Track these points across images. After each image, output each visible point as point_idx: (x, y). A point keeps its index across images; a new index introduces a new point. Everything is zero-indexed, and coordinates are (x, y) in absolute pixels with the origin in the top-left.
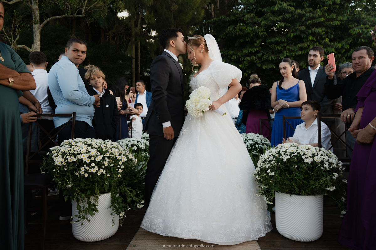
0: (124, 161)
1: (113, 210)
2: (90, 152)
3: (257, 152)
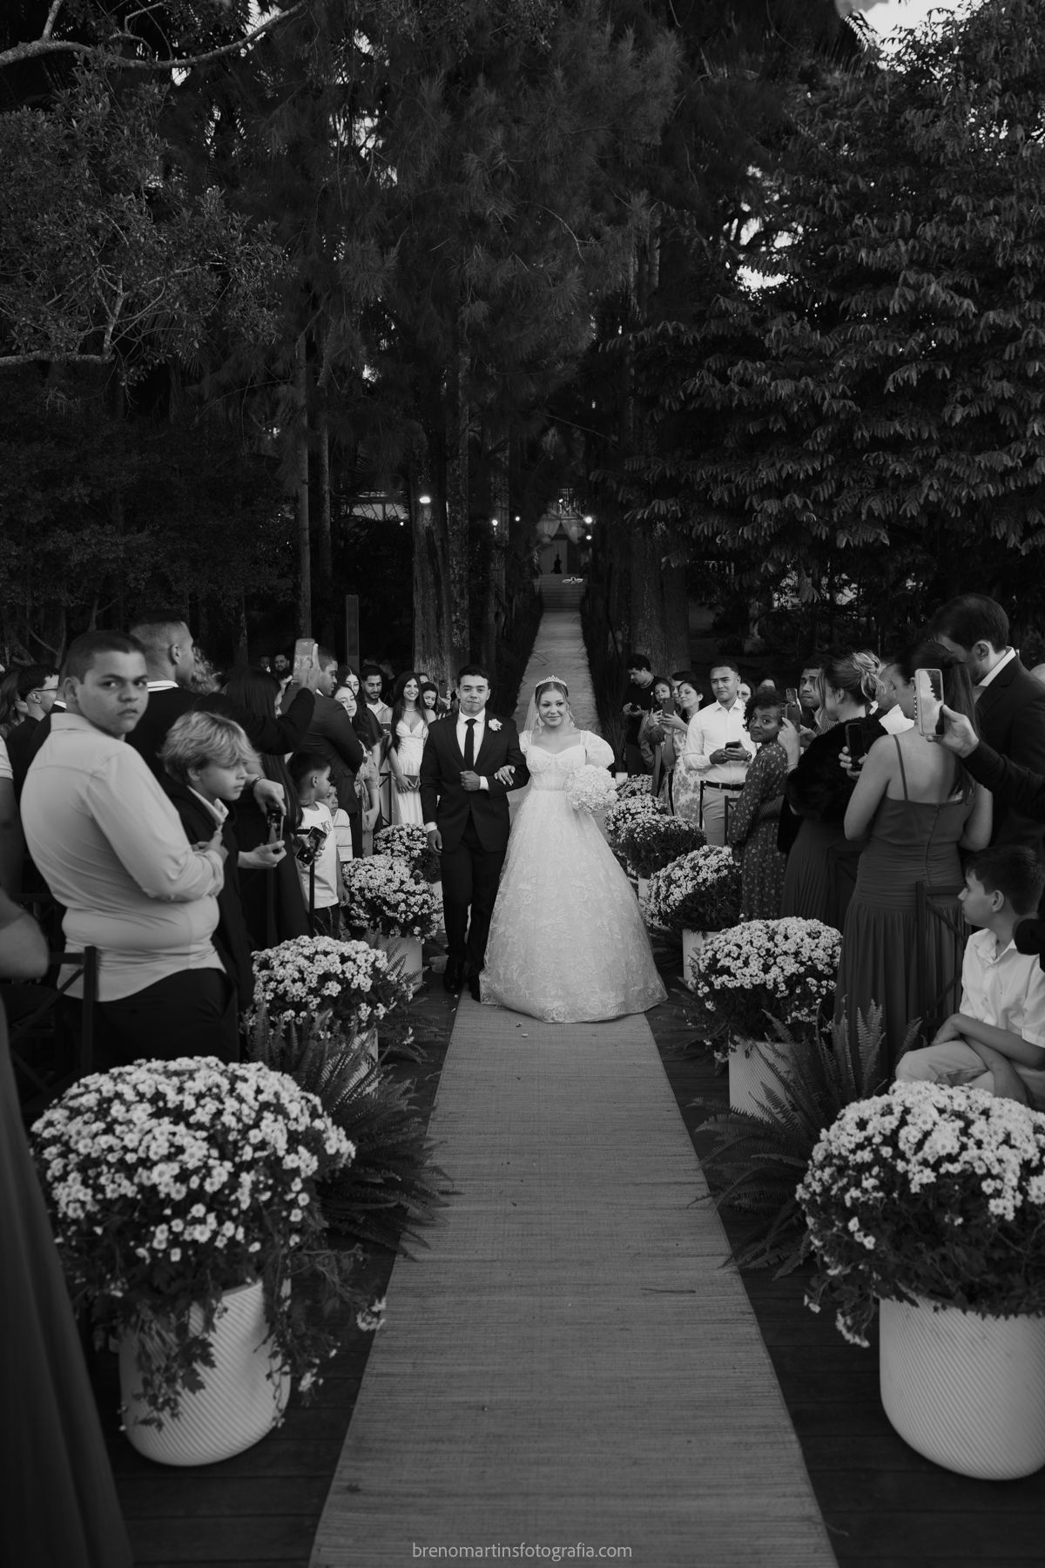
0: (310, 1173)
1: (274, 1355)
2: (181, 1150)
3: (812, 1012)
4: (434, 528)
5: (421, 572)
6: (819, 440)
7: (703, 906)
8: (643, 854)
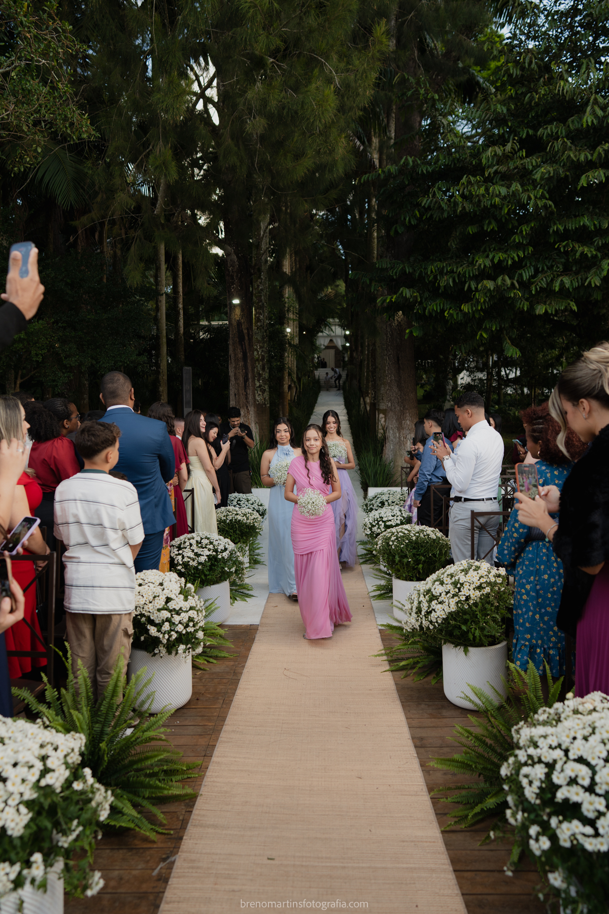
4: (242, 321)
5: (234, 351)
6: (524, 233)
7: (465, 622)
8: (397, 559)
